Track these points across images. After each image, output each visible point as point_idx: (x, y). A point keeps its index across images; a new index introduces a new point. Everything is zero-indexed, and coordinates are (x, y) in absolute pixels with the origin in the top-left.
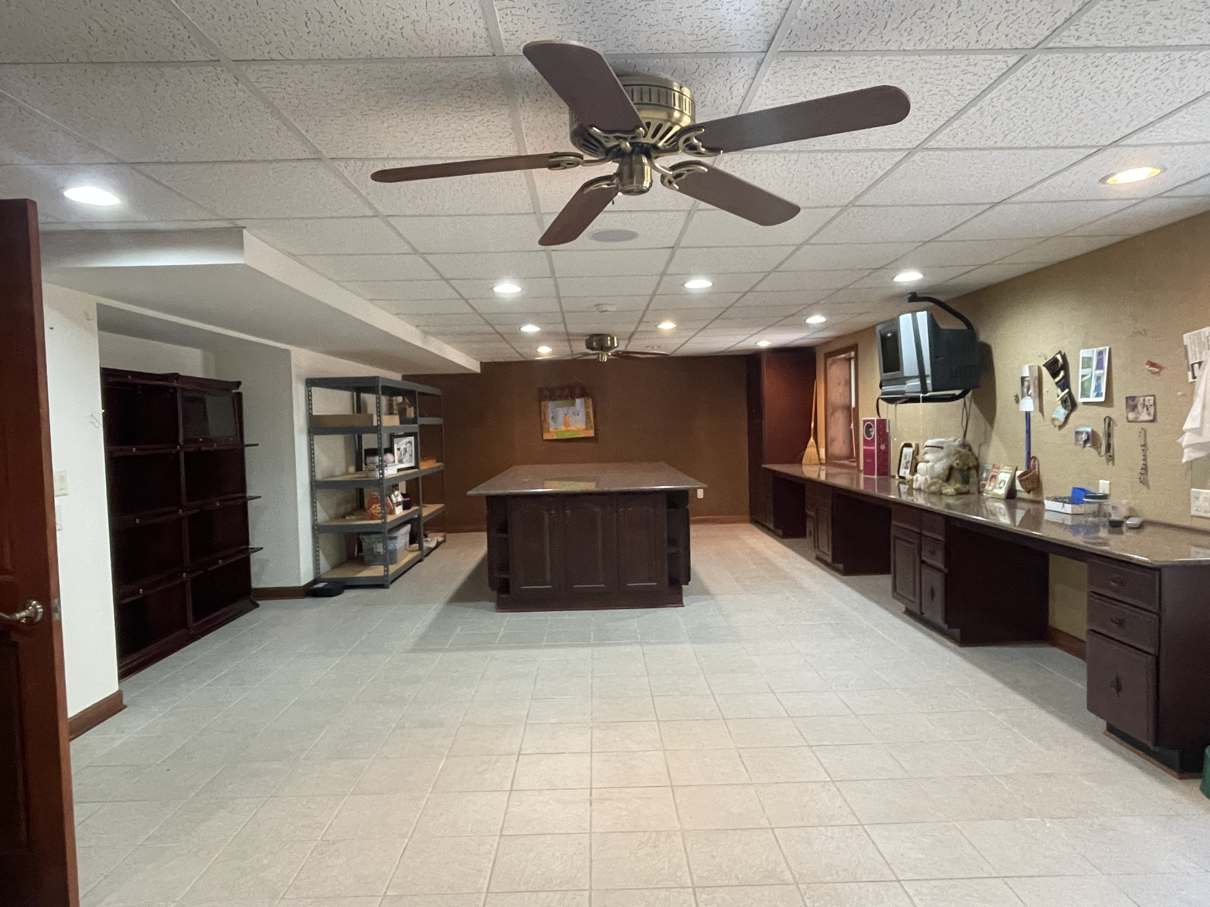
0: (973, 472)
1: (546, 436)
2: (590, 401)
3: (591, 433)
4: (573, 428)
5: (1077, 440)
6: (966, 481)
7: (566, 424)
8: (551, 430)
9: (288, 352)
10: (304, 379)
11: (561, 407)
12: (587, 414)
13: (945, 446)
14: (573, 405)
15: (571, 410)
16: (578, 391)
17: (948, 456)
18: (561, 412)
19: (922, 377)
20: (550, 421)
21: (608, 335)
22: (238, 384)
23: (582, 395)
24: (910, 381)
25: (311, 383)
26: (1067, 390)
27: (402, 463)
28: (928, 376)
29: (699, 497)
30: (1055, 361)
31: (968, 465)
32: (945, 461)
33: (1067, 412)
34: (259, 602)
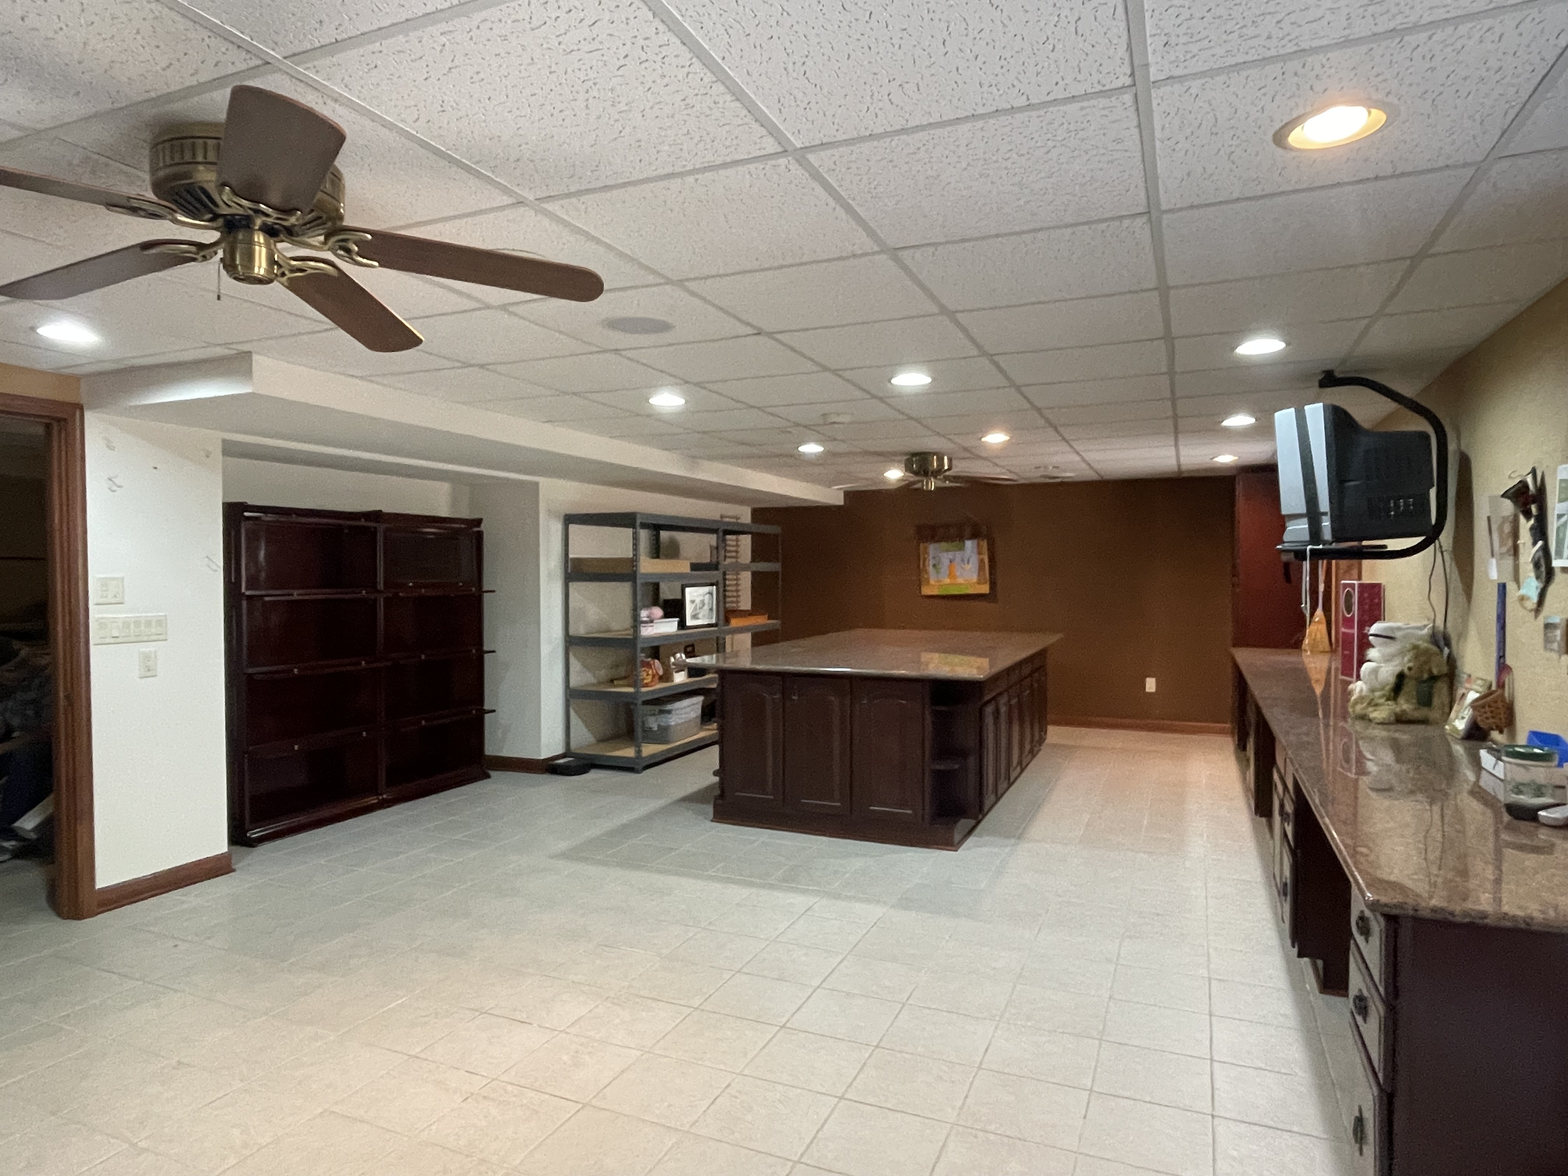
0: (1441, 688)
1: (926, 591)
2: (984, 544)
3: (985, 589)
4: (960, 580)
5: (1548, 641)
6: (1425, 701)
7: (951, 575)
8: (932, 582)
9: (536, 484)
10: (563, 514)
11: (947, 551)
12: (982, 561)
13: (1398, 634)
14: (962, 548)
15: (958, 555)
16: (968, 531)
17: (1402, 653)
18: (945, 557)
19: (1313, 515)
20: (930, 569)
21: (934, 454)
22: (478, 522)
23: (974, 536)
24: (1292, 522)
25: (570, 519)
26: (1540, 543)
27: (698, 619)
28: (1325, 514)
29: (1147, 690)
30: (1523, 485)
31: (1430, 671)
32: (1397, 661)
33: (1541, 585)
34: (492, 773)
